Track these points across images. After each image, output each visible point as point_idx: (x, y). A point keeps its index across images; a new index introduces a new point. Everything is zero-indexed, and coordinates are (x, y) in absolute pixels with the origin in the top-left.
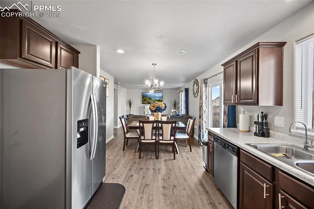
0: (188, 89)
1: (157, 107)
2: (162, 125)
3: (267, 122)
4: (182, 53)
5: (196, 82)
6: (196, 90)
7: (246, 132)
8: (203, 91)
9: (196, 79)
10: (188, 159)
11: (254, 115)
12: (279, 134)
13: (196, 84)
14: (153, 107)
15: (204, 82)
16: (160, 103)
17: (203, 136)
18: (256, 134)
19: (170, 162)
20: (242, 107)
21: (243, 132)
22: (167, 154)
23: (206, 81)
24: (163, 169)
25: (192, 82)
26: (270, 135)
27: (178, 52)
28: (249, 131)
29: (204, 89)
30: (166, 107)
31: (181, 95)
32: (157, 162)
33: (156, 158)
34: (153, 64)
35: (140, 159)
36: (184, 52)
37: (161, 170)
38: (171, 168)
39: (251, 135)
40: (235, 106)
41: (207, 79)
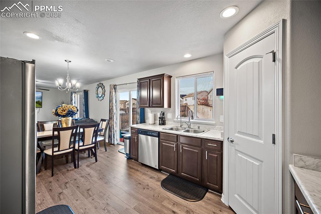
0: (88, 91)
1: (70, 111)
2: (84, 130)
3: (164, 117)
4: (109, 61)
5: (101, 86)
6: (101, 94)
7: (153, 124)
8: (113, 96)
9: (101, 82)
10: (108, 157)
11: (156, 113)
12: (170, 122)
13: (102, 87)
14: (62, 111)
15: (114, 87)
16: (71, 106)
17: (114, 135)
18: (160, 124)
19: (94, 165)
20: (149, 109)
21: (152, 124)
22: (85, 161)
23: (115, 86)
24: (92, 173)
25: (95, 85)
26: (166, 123)
27: (106, 60)
28: (154, 124)
29: (114, 93)
30: (78, 111)
31: (75, 97)
32: (80, 170)
33: (75, 167)
34: (66, 61)
35: (53, 177)
36: (112, 61)
37: (90, 174)
38: (99, 168)
39: (157, 125)
40: (144, 108)
41: (116, 85)
